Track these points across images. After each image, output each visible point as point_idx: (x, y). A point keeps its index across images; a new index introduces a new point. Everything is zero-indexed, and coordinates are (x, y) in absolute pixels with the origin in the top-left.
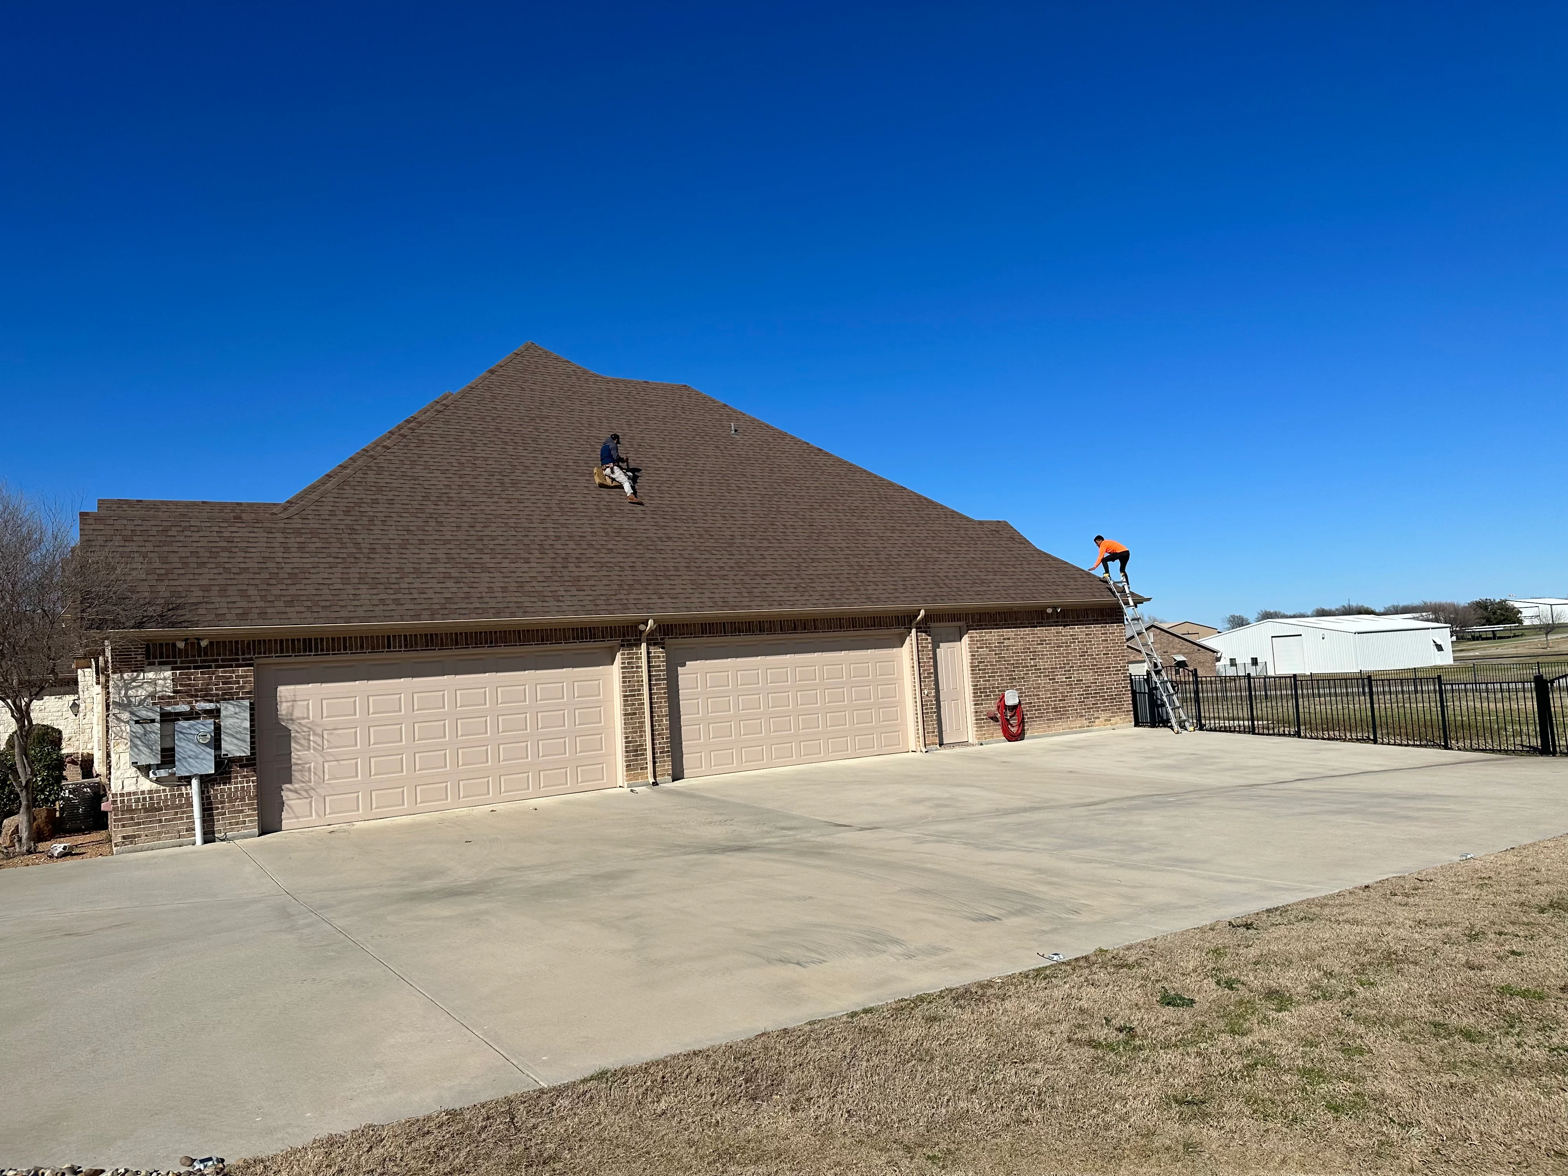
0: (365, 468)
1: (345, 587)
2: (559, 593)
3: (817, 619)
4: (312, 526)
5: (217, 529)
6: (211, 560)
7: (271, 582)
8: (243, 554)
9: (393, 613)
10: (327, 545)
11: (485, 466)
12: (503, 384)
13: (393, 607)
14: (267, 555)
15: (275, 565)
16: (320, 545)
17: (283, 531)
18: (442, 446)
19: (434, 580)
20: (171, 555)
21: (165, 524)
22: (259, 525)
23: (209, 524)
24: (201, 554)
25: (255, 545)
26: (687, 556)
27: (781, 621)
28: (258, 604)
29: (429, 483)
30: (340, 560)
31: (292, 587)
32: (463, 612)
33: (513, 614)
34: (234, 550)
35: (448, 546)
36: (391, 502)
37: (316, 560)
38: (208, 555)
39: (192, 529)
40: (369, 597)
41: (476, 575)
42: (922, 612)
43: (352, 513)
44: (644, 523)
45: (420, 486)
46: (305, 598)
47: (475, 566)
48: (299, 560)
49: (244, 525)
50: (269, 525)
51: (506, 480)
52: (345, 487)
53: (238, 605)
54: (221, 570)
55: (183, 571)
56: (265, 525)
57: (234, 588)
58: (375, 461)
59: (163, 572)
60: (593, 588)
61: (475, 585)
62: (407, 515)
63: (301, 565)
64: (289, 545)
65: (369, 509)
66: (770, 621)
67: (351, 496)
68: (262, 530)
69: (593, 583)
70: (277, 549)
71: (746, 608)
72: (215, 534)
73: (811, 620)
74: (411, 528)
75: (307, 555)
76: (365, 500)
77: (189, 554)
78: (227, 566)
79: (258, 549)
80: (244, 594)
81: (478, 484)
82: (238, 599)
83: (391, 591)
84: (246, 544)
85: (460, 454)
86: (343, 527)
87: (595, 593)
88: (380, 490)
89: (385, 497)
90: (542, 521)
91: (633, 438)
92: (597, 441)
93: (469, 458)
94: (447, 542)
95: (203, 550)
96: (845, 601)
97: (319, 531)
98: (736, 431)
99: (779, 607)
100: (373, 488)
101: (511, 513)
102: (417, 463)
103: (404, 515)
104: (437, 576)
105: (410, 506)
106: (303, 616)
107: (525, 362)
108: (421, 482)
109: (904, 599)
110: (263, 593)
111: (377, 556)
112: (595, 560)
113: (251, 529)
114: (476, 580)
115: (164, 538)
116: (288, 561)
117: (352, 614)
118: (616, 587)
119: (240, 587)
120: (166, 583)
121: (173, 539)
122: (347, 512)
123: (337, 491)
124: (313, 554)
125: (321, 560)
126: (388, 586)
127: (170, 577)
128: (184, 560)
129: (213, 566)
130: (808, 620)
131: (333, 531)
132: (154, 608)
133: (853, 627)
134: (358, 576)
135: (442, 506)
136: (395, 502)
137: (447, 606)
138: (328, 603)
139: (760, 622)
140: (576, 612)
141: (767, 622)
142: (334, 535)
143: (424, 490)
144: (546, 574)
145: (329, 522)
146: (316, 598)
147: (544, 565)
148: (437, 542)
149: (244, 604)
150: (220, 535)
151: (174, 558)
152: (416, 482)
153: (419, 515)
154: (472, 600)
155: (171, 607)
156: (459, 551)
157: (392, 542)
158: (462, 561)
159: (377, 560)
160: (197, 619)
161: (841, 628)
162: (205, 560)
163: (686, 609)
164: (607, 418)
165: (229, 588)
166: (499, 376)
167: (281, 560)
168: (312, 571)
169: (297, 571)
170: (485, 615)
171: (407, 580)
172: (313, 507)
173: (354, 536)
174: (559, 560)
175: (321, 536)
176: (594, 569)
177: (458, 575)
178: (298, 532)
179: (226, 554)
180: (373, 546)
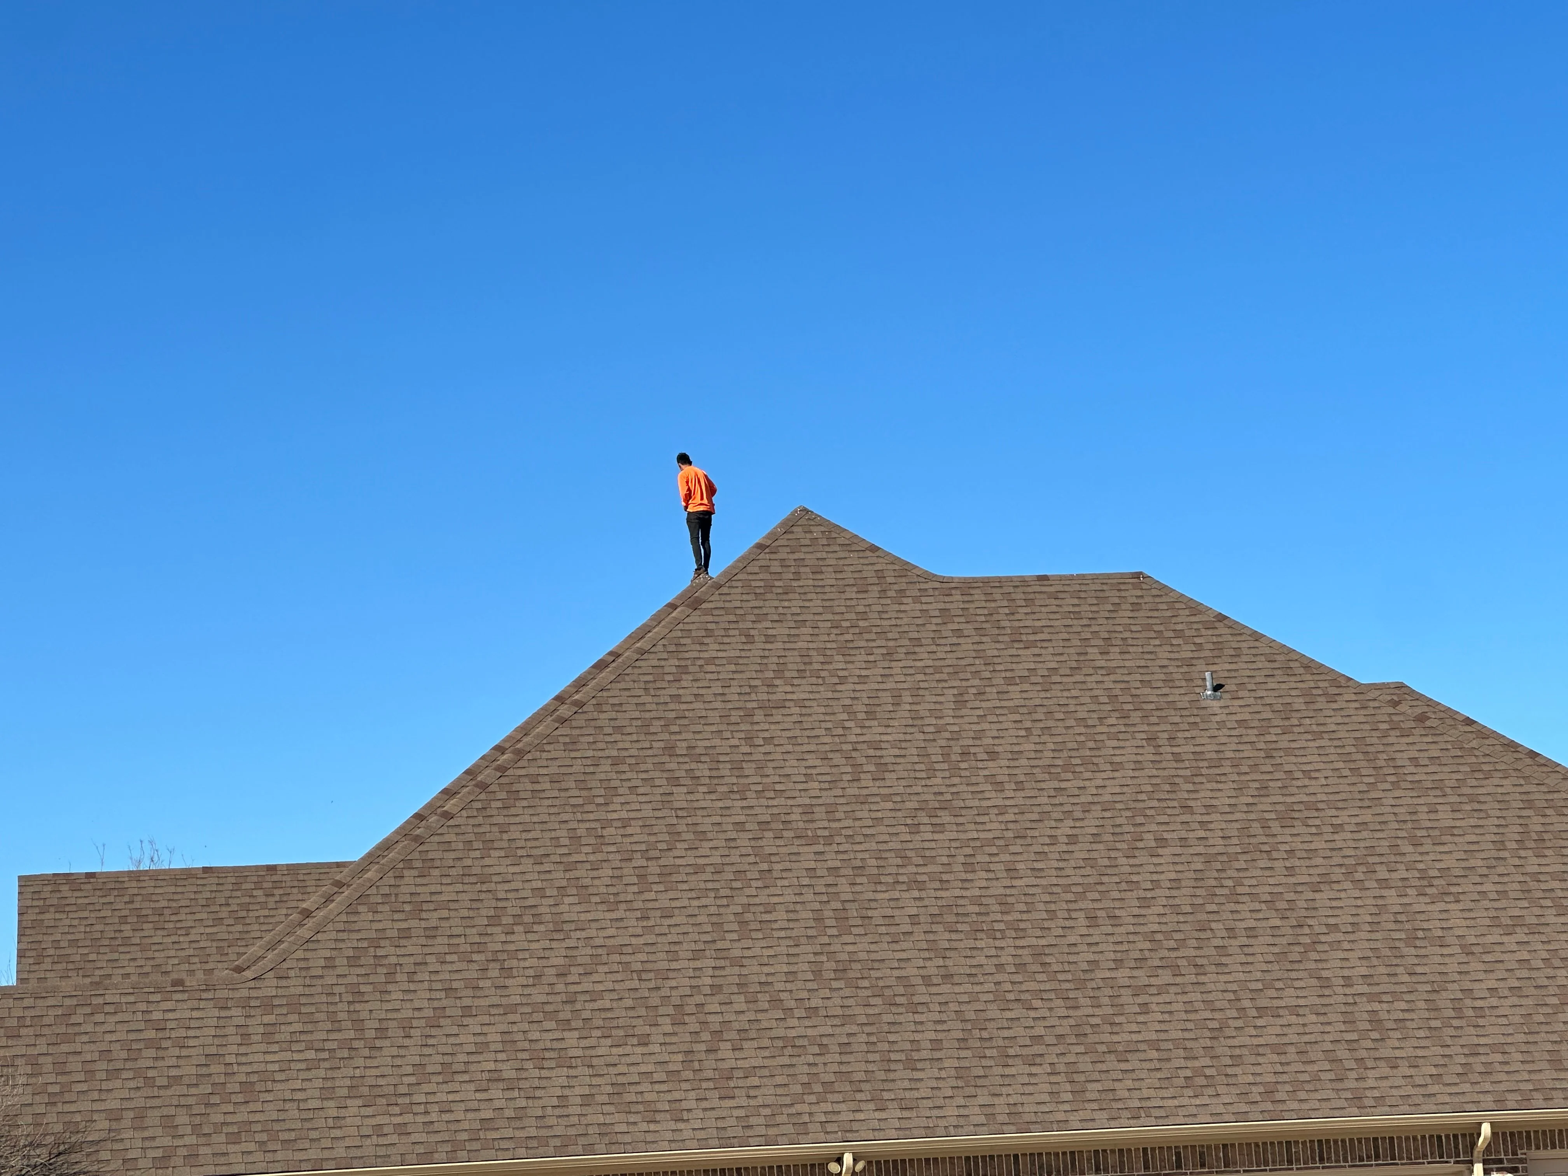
0: (401, 865)
1: (326, 1104)
2: (685, 1105)
3: (1233, 1145)
4: (292, 991)
5: (143, 1007)
6: (129, 1065)
7: (216, 1099)
8: (176, 1052)
9: (391, 1151)
10: (310, 1027)
11: (619, 839)
12: (709, 633)
13: (394, 1139)
14: (213, 1050)
15: (222, 1069)
16: (298, 1027)
17: (245, 1003)
18: (549, 802)
19: (472, 1087)
20: (71, 1058)
21: (68, 1002)
22: (210, 995)
23: (131, 999)
24: (115, 1055)
25: (197, 1033)
26: (972, 1016)
27: (1145, 1150)
28: (188, 1140)
29: (506, 887)
30: (326, 1055)
31: (242, 1108)
32: (504, 1145)
33: (589, 1149)
34: (164, 1044)
35: (511, 1017)
36: (431, 933)
37: (288, 1055)
38: (124, 1055)
39: (108, 1009)
40: (358, 1121)
41: (545, 1073)
42: (1486, 1130)
43: (363, 961)
44: (904, 946)
45: (490, 896)
46: (259, 1127)
47: (547, 1055)
48: (260, 1057)
49: (185, 996)
50: (224, 994)
51: (654, 868)
52: (361, 909)
53: (157, 1143)
54: (140, 1083)
55: (84, 1087)
56: (219, 994)
57: (157, 1113)
58: (421, 848)
59: (56, 1089)
60: (752, 1093)
61: (538, 1093)
62: (455, 958)
63: (262, 1067)
64: (251, 1030)
65: (392, 950)
66: (1121, 1151)
67: (367, 925)
68: (211, 1004)
69: (755, 1081)
70: (231, 1039)
71: (1055, 1127)
72: (139, 1016)
73: (1217, 1147)
74: (455, 985)
75: (275, 1047)
76: (389, 934)
77: (96, 1056)
78: (151, 1073)
79: (201, 1041)
80: (169, 1124)
81: (596, 882)
82: (159, 1132)
83: (397, 1110)
84: (183, 1033)
85: (579, 816)
86: (342, 989)
87: (753, 1102)
88: (418, 911)
89: (423, 924)
90: (697, 955)
91: (956, 737)
92: (871, 752)
93: (593, 825)
94: (512, 1009)
95: (117, 1046)
96: (1295, 1105)
97: (303, 1000)
98: (1217, 688)
99: (1132, 1122)
100: (407, 908)
101: (641, 941)
102: (496, 845)
103: (448, 958)
104: (479, 1076)
105: (462, 940)
106: (251, 1159)
107: (776, 567)
108: (492, 886)
109: (1447, 1099)
110: (197, 1120)
111: (387, 1043)
112: (773, 1034)
113: (195, 1004)
114: (544, 1083)
115: (62, 1029)
116: (243, 1059)
117: (326, 1154)
118: (798, 1089)
119: (165, 1111)
120: (60, 1107)
121: (76, 1029)
122: (353, 961)
123: (344, 917)
124: (284, 1045)
125: (296, 1056)
126: (393, 1100)
127: (67, 1097)
128: (89, 1067)
129: (130, 1074)
130: (1209, 1147)
131: (324, 999)
132: (38, 1151)
133: (1322, 1160)
134: (348, 1082)
135: (519, 936)
136: (439, 932)
137: (482, 1134)
138: (293, 1135)
139: (1096, 1152)
140: (703, 1143)
141: (1113, 1151)
142: (324, 1008)
143: (494, 904)
144: (672, 1067)
145: (319, 982)
146: (277, 1127)
147: (670, 1048)
148: (493, 1011)
149: (167, 1141)
150: (147, 1017)
151: (74, 1064)
152: (484, 887)
153: (475, 957)
154: (526, 1122)
155: (62, 1148)
156: (525, 1026)
157: (417, 1014)
158: (526, 1045)
159: (385, 1052)
160: (96, 1168)
161: (1290, 1162)
162: (119, 1065)
163: (923, 1132)
164: (916, 692)
165: (150, 1113)
166: (709, 612)
167: (231, 1059)
168: (279, 1076)
169: (254, 1078)
170: (541, 1151)
171: (426, 1088)
172: (300, 954)
173: (358, 1007)
174: (705, 1036)
175: (304, 1010)
176: (766, 1053)
177: (513, 1074)
178: (268, 1005)
179: (152, 1053)
180: (385, 1025)
